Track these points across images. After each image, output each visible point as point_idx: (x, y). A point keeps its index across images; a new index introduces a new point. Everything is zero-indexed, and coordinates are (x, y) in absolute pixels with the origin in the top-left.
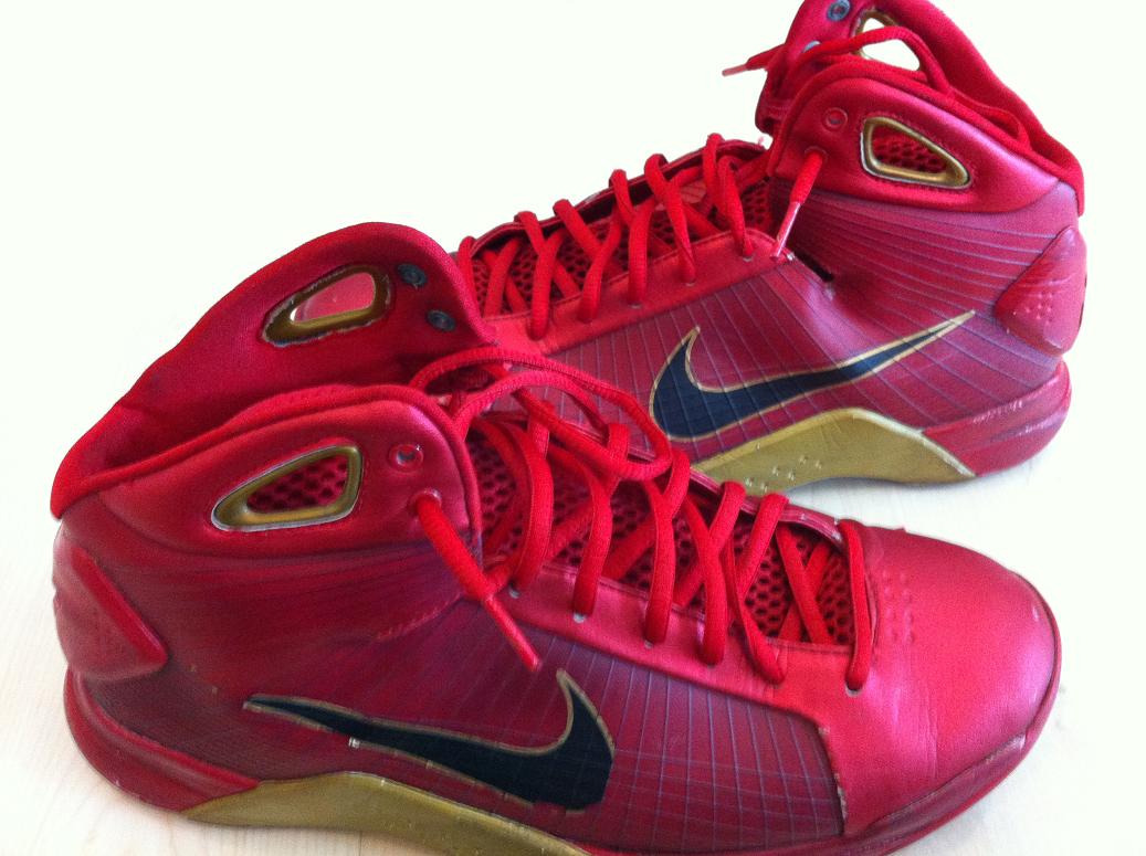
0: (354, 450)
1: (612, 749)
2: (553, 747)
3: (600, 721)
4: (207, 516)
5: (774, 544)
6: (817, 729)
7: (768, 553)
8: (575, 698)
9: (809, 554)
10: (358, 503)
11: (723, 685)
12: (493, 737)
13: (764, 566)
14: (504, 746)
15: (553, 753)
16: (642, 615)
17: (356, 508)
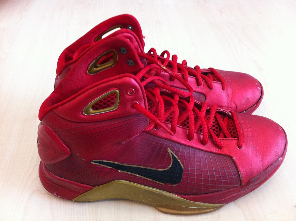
0: (118, 91)
1: (183, 167)
2: (168, 168)
3: (179, 160)
4: (82, 112)
5: (215, 117)
6: (232, 159)
7: (214, 119)
8: (173, 155)
9: (223, 119)
10: (119, 106)
11: (208, 150)
12: (153, 167)
13: (213, 122)
14: (156, 169)
15: (168, 170)
16: (187, 133)
17: (119, 107)
